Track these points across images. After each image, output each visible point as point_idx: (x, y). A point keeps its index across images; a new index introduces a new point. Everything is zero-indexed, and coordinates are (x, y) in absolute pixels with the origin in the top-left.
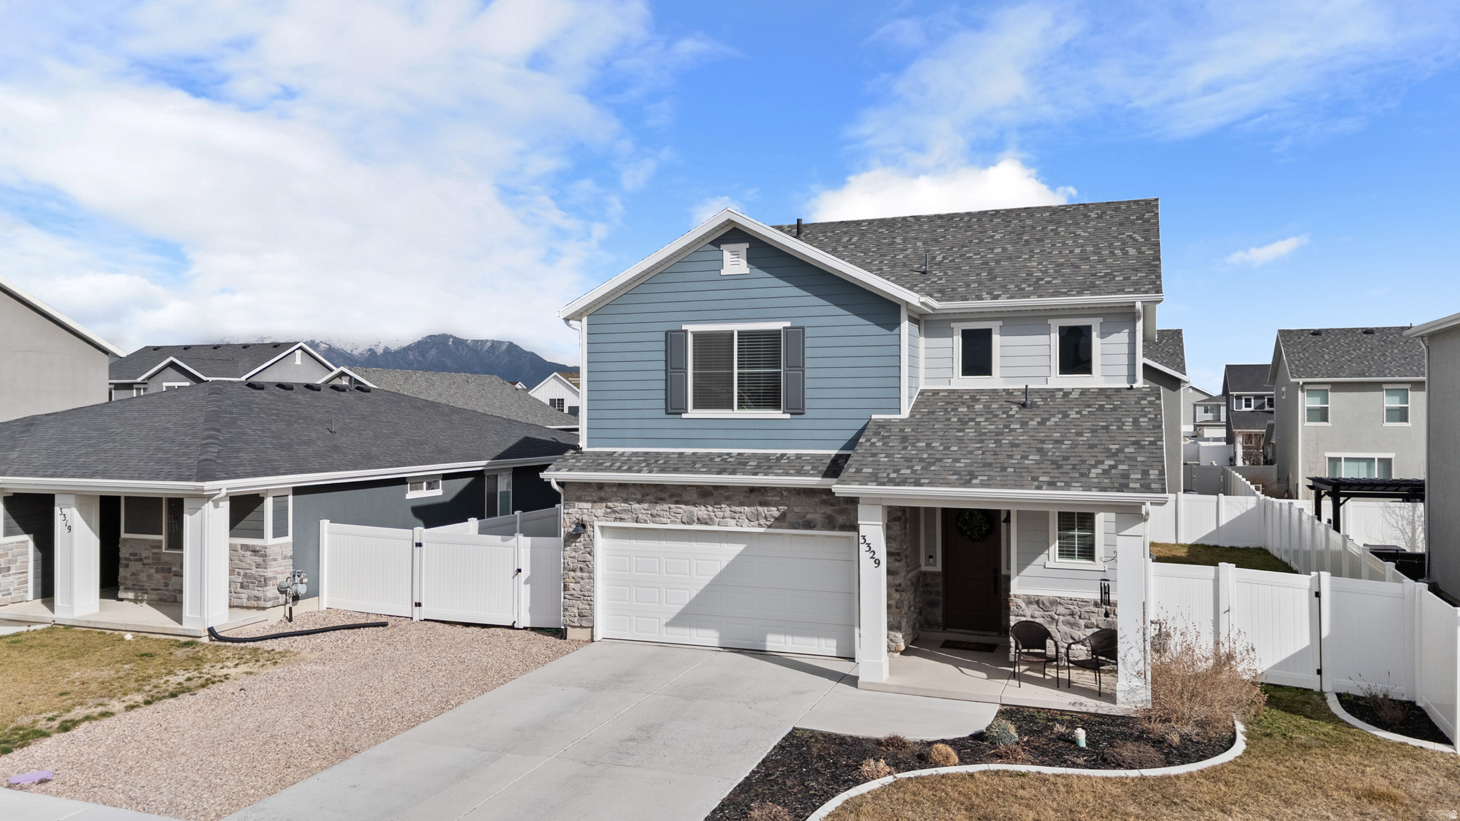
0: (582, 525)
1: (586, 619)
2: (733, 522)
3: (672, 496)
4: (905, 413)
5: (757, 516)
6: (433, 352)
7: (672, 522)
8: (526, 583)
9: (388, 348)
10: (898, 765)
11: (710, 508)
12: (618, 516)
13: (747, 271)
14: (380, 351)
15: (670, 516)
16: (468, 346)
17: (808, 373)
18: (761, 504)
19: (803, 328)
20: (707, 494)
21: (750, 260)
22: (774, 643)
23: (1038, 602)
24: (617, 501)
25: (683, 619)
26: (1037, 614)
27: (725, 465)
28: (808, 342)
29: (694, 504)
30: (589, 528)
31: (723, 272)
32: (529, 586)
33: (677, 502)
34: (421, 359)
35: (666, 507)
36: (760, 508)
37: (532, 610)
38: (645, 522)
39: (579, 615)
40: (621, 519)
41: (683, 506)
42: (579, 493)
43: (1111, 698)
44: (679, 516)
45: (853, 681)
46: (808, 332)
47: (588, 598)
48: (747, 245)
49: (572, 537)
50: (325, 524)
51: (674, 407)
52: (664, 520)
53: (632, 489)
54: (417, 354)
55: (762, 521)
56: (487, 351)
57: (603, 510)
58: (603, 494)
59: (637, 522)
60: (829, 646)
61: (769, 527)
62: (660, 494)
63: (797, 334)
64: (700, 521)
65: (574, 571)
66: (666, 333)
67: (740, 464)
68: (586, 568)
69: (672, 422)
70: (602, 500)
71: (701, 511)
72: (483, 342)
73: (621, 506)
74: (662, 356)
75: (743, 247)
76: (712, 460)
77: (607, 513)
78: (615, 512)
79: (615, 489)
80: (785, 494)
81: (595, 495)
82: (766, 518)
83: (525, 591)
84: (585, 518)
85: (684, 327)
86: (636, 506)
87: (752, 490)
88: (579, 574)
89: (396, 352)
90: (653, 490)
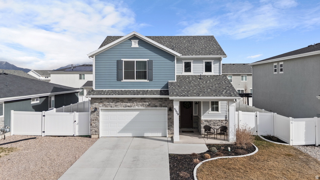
0: (96, 109)
1: (97, 132)
2: (137, 106)
3: (121, 101)
4: (176, 80)
5: (143, 105)
7: (121, 107)
8: (77, 124)
10: (200, 160)
11: (131, 103)
12: (106, 106)
13: (138, 47)
15: (120, 105)
17: (153, 71)
18: (144, 102)
19: (152, 61)
20: (130, 100)
21: (139, 44)
23: (207, 121)
24: (106, 102)
25: (123, 131)
26: (207, 124)
27: (134, 93)
28: (153, 64)
29: (127, 103)
30: (98, 110)
31: (132, 47)
32: (78, 125)
33: (122, 102)
35: (119, 103)
36: (144, 103)
37: (79, 131)
38: (114, 107)
39: (95, 132)
40: (107, 107)
41: (124, 103)
42: (95, 101)
44: (123, 106)
46: (153, 62)
47: (97, 127)
48: (138, 40)
49: (93, 112)
50: (12, 112)
51: (119, 79)
52: (119, 107)
53: (110, 99)
55: (144, 106)
57: (102, 105)
58: (102, 101)
59: (111, 107)
61: (146, 107)
62: (118, 100)
64: (128, 107)
65: (93, 120)
66: (117, 61)
67: (138, 93)
68: (97, 120)
69: (119, 83)
70: (101, 102)
71: (129, 104)
73: (107, 104)
74: (116, 66)
75: (137, 41)
76: (130, 92)
77: (103, 105)
78: (105, 105)
79: (105, 99)
80: (150, 99)
81: (100, 101)
82: (145, 105)
83: (77, 127)
84: (97, 107)
85: (122, 59)
86: (111, 103)
87: (142, 99)
88: (95, 121)
90: (116, 99)
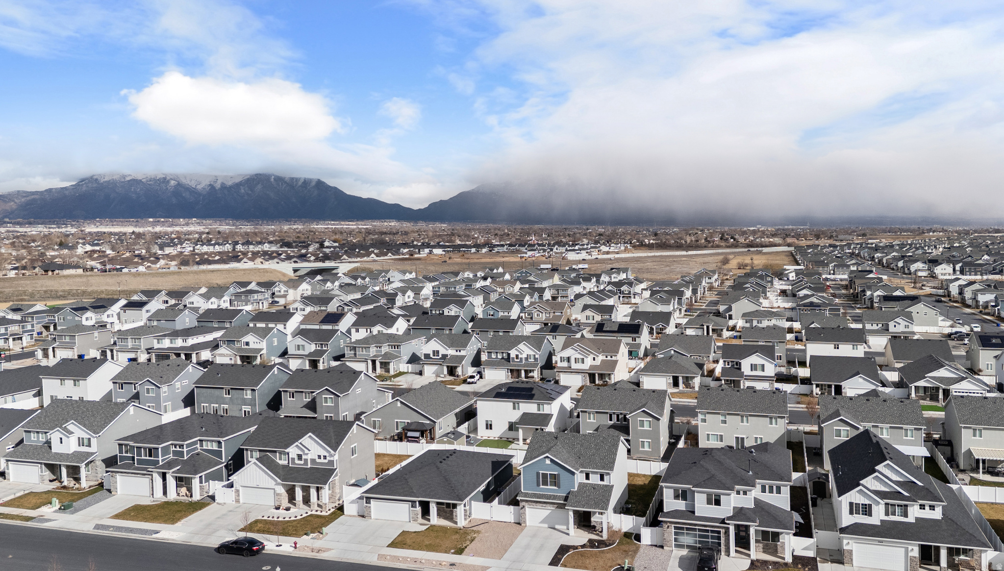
0: (524, 506)
1: (525, 522)
2: (549, 507)
3: (539, 502)
4: (576, 490)
6: (259, 187)
8: (516, 515)
9: (224, 184)
10: (574, 549)
11: (546, 505)
13: (550, 463)
14: (218, 186)
15: (539, 506)
16: (286, 182)
17: (561, 481)
19: (560, 474)
20: (545, 503)
22: (557, 527)
24: (530, 503)
25: (542, 522)
26: (594, 523)
27: (548, 497)
28: (560, 476)
31: (546, 463)
32: (513, 515)
34: (250, 192)
35: (538, 504)
36: (553, 505)
37: (515, 519)
38: (535, 507)
39: (523, 520)
40: (530, 506)
41: (541, 504)
42: (523, 501)
43: (602, 537)
45: (568, 534)
47: (525, 518)
48: (550, 459)
49: (522, 508)
51: (538, 485)
53: (532, 501)
54: (247, 189)
56: (301, 186)
59: (533, 506)
60: (565, 527)
61: (554, 508)
62: (537, 502)
63: (558, 475)
64: (544, 507)
65: (522, 513)
66: (537, 472)
67: (550, 497)
68: (524, 513)
69: (538, 488)
70: (527, 502)
71: (544, 505)
72: (297, 180)
74: (536, 476)
76: (545, 495)
80: (556, 503)
85: (540, 472)
86: (533, 504)
87: (552, 503)
88: (524, 515)
89: (231, 187)
